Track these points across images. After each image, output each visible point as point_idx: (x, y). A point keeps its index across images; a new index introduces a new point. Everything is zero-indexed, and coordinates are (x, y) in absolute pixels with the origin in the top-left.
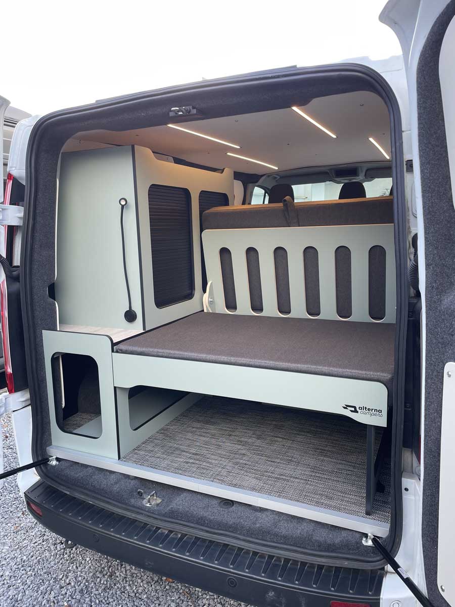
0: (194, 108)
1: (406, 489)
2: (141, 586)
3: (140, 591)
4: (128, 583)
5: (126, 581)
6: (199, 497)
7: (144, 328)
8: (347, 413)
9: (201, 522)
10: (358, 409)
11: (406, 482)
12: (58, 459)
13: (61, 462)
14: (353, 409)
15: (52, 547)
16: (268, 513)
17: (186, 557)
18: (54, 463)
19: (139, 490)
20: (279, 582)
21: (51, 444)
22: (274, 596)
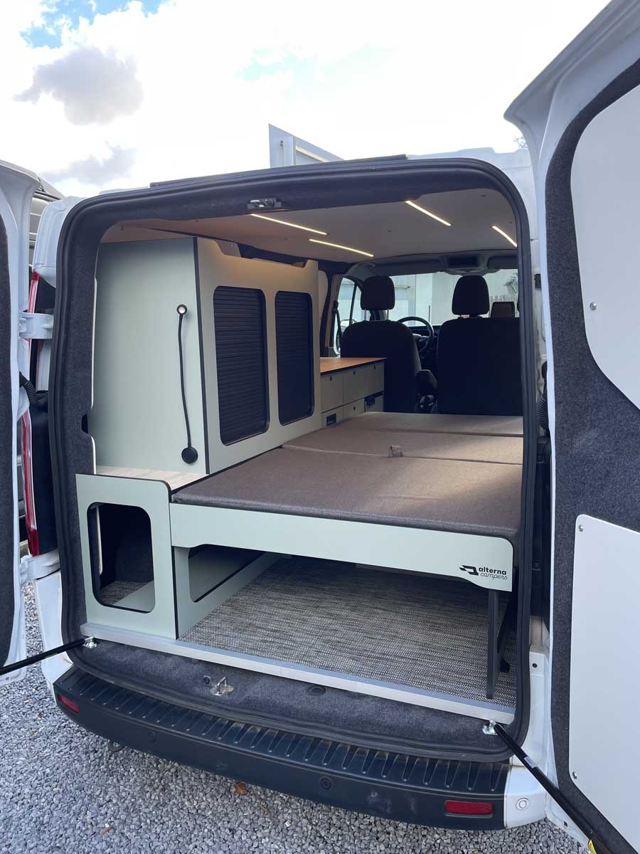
0: (278, 200)
1: (535, 666)
2: (203, 801)
3: (202, 807)
4: (186, 797)
5: (184, 796)
6: (282, 683)
7: (208, 471)
8: (465, 575)
9: (286, 713)
10: (478, 571)
11: (534, 657)
12: (95, 640)
13: (100, 645)
14: (472, 571)
15: (83, 757)
16: (369, 700)
17: (269, 755)
18: (91, 645)
19: (205, 676)
20: (384, 781)
21: (85, 621)
22: (377, 797)
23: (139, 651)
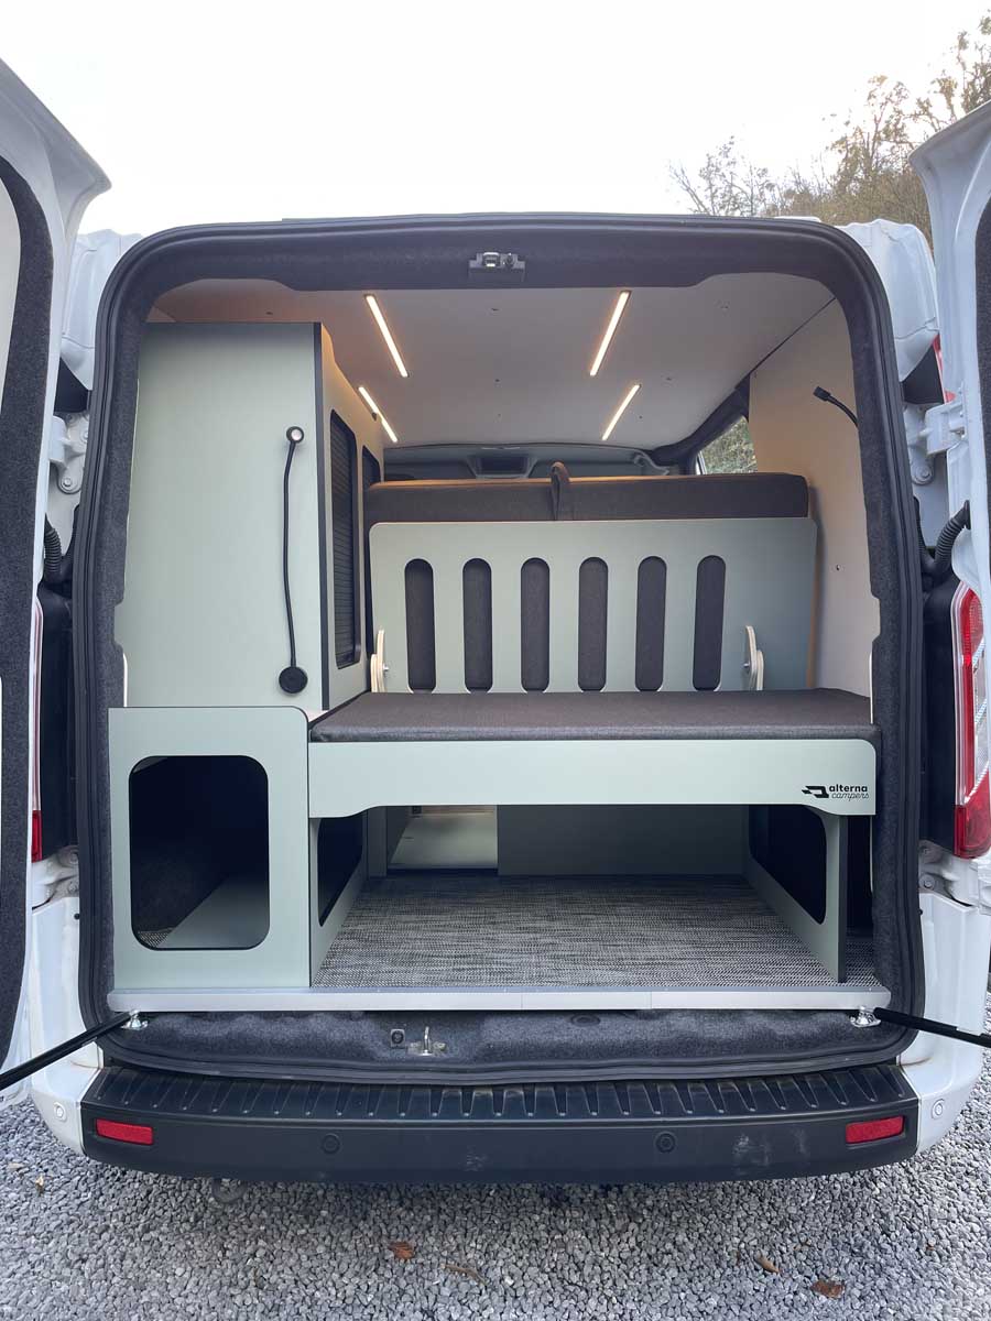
6: (525, 1018)
7: (325, 705)
8: (810, 801)
10: (828, 791)
12: (142, 1016)
13: (154, 1021)
14: (820, 792)
16: (676, 1017)
19: (394, 1030)
20: (752, 1117)
21: (112, 988)
22: (749, 1144)
23: (242, 1018)
